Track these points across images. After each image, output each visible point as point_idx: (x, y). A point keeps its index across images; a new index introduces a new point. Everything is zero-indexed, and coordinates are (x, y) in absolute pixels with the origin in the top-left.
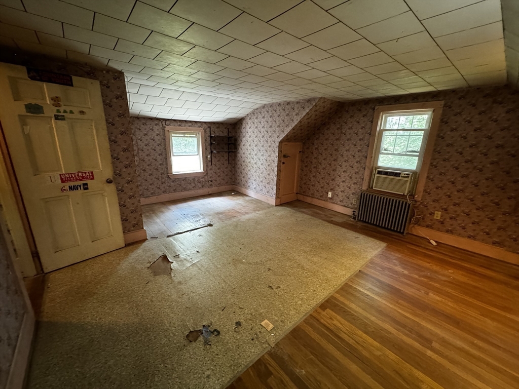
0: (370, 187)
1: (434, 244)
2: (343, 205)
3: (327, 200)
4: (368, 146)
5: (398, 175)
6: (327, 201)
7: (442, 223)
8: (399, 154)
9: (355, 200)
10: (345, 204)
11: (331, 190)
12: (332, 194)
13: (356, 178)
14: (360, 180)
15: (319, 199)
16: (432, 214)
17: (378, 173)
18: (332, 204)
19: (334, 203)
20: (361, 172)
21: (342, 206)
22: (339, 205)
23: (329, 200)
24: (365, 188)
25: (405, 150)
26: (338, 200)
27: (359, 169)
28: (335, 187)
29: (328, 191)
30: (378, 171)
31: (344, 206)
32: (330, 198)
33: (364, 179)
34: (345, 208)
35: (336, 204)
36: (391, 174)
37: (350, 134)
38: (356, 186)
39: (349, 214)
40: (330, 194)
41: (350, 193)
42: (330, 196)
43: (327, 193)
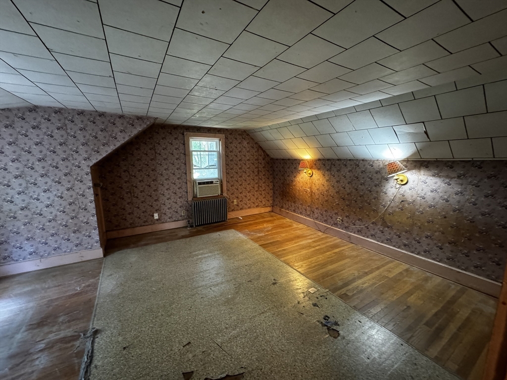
0: (195, 197)
1: (241, 218)
3: (154, 222)
4: (185, 164)
5: (212, 183)
6: (154, 224)
7: (238, 205)
8: (205, 168)
9: (184, 212)
10: (174, 219)
11: (156, 211)
12: (158, 215)
13: (180, 193)
14: (184, 193)
15: (144, 226)
16: (233, 202)
17: (199, 184)
18: (161, 225)
19: (163, 223)
20: (183, 187)
22: (169, 222)
23: (156, 222)
24: (190, 199)
25: (207, 165)
26: (166, 218)
27: (181, 184)
28: (160, 206)
29: (153, 213)
30: (198, 183)
31: (175, 221)
32: (157, 220)
33: (188, 192)
34: (176, 222)
35: (166, 222)
36: (208, 183)
37: (165, 154)
38: (181, 200)
39: (182, 226)
40: (156, 216)
41: (178, 207)
42: (157, 218)
43: (153, 216)
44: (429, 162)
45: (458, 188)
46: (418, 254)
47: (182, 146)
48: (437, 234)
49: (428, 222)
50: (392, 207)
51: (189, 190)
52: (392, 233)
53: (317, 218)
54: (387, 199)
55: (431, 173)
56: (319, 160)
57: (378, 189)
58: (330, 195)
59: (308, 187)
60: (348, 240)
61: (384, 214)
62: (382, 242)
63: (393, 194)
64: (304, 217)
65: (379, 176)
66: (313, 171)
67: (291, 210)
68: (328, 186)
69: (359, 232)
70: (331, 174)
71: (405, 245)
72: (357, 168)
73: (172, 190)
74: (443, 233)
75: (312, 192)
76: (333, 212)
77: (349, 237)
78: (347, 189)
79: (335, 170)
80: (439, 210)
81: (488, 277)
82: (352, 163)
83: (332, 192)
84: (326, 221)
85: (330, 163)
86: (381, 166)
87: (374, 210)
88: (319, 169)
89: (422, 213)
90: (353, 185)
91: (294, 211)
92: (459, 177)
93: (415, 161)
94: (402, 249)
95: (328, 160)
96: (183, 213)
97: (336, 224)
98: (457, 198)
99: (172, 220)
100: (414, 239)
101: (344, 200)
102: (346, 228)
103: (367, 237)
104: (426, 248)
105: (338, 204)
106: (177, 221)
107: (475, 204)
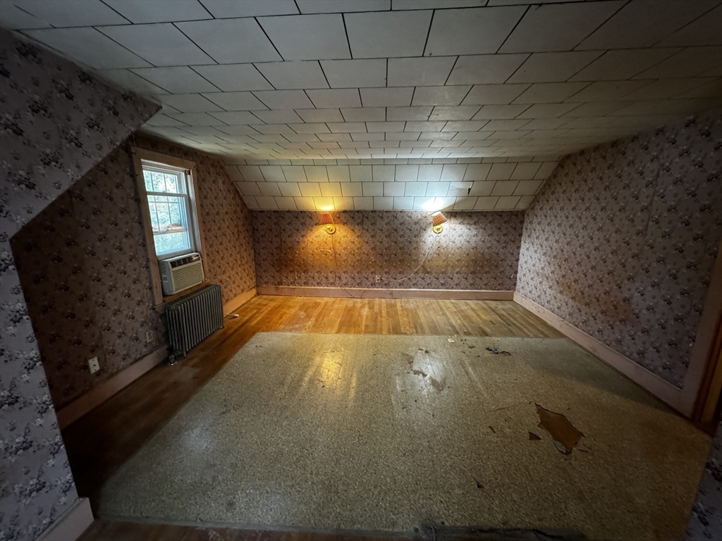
0: (166, 295)
1: (237, 315)
2: (131, 361)
3: (91, 383)
5: (190, 260)
6: (92, 386)
8: (168, 231)
9: (149, 334)
10: (134, 357)
11: (92, 351)
12: (99, 360)
13: (139, 291)
14: (146, 291)
17: (173, 266)
18: (109, 383)
19: (112, 375)
20: (143, 277)
21: (131, 364)
22: (124, 368)
23: (97, 380)
24: (159, 300)
26: (117, 360)
27: (138, 271)
28: (100, 337)
29: (86, 361)
30: (171, 263)
31: (136, 361)
32: (98, 374)
34: (138, 363)
35: (118, 371)
36: (185, 262)
37: (95, 198)
38: (142, 308)
39: (152, 366)
40: (94, 364)
41: (137, 325)
42: (98, 368)
43: (86, 367)
44: (456, 213)
45: (475, 232)
46: (452, 288)
47: (128, 182)
48: (464, 268)
49: (458, 261)
50: (431, 254)
51: (156, 281)
52: (432, 277)
53: (346, 284)
54: (426, 248)
55: (458, 222)
56: (344, 212)
57: (418, 239)
58: (364, 253)
59: (328, 247)
60: (390, 296)
61: (424, 262)
62: (424, 288)
63: (431, 242)
64: (326, 287)
65: (418, 227)
66: (336, 226)
67: (298, 283)
68: (360, 242)
69: (401, 285)
70: (363, 228)
71: (442, 284)
72: (396, 221)
73: (121, 290)
74: (467, 267)
75: (336, 253)
76: (369, 272)
77: (391, 293)
78: (385, 243)
79: (369, 223)
80: (464, 250)
81: (491, 289)
82: (390, 215)
83: (366, 249)
84: (359, 284)
85: (361, 215)
86: (420, 217)
87: (415, 260)
88: (344, 224)
89: (453, 255)
90: (392, 238)
91: (306, 284)
92: (475, 224)
93: (447, 212)
94: (440, 289)
95: (358, 212)
96: (148, 337)
97: (373, 285)
98: (474, 238)
99: (130, 360)
100: (448, 277)
101: (382, 255)
102: (387, 285)
103: (410, 288)
104: (457, 281)
105: (375, 261)
106: (141, 358)
107: (484, 242)
